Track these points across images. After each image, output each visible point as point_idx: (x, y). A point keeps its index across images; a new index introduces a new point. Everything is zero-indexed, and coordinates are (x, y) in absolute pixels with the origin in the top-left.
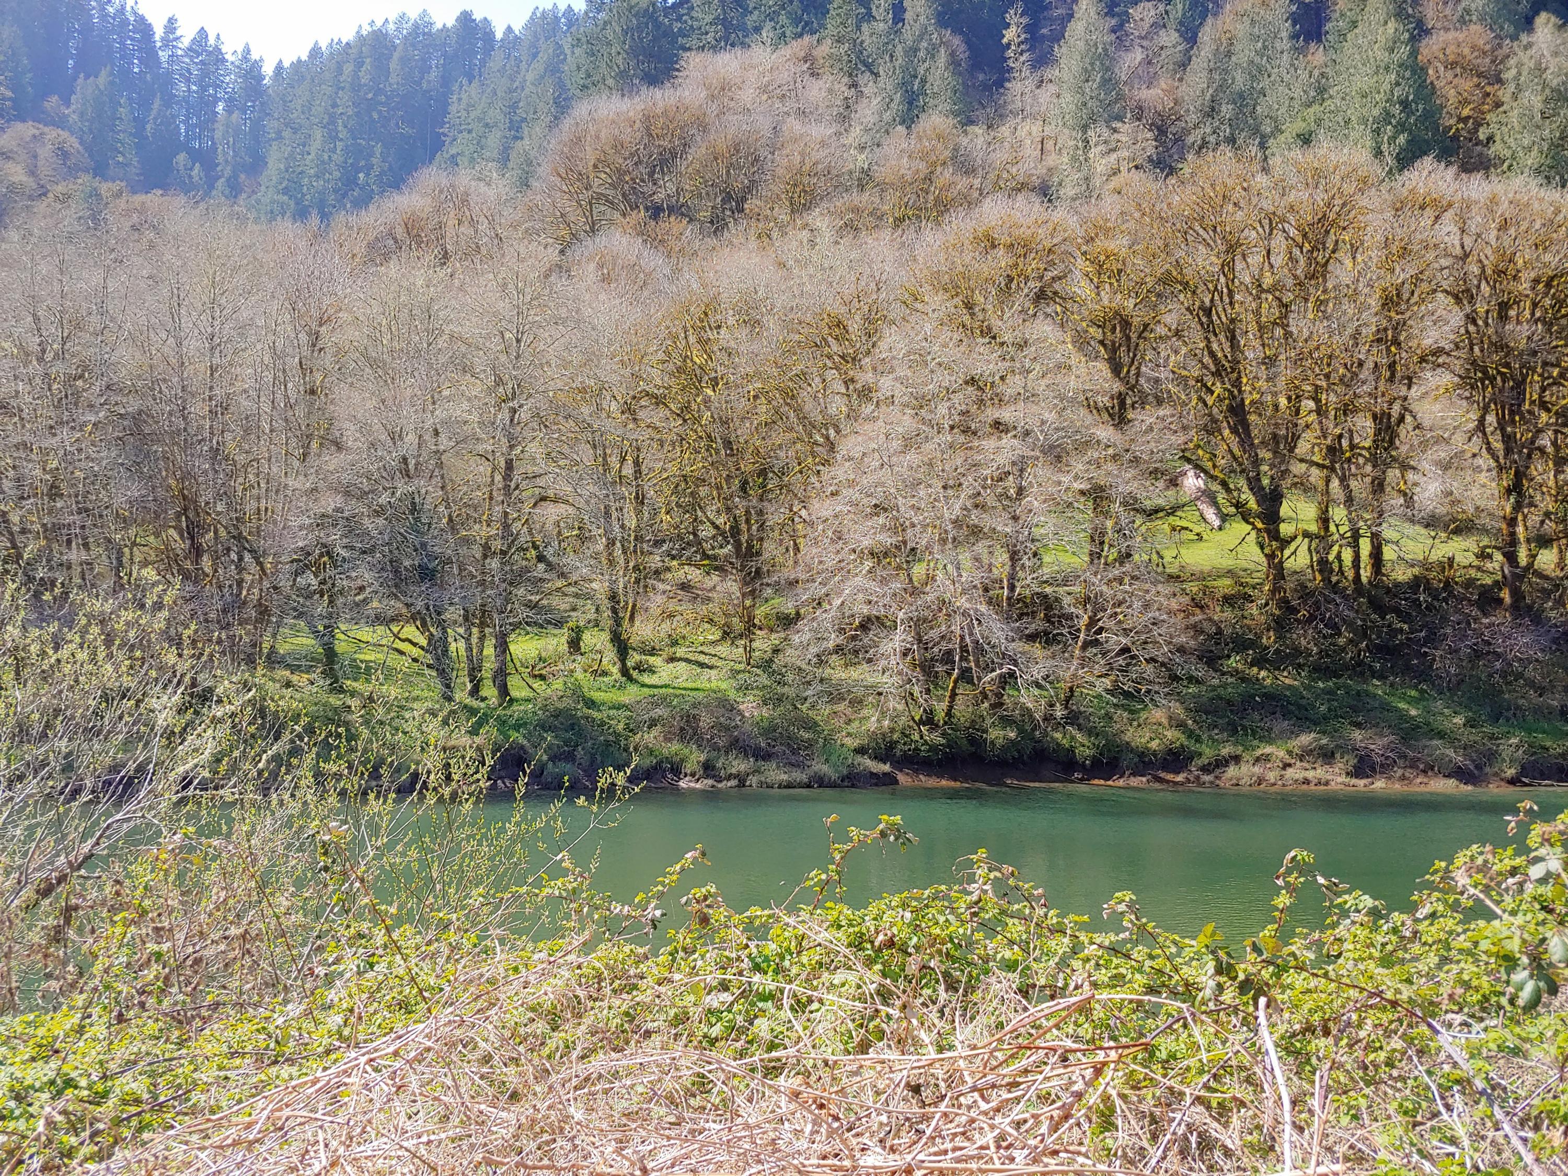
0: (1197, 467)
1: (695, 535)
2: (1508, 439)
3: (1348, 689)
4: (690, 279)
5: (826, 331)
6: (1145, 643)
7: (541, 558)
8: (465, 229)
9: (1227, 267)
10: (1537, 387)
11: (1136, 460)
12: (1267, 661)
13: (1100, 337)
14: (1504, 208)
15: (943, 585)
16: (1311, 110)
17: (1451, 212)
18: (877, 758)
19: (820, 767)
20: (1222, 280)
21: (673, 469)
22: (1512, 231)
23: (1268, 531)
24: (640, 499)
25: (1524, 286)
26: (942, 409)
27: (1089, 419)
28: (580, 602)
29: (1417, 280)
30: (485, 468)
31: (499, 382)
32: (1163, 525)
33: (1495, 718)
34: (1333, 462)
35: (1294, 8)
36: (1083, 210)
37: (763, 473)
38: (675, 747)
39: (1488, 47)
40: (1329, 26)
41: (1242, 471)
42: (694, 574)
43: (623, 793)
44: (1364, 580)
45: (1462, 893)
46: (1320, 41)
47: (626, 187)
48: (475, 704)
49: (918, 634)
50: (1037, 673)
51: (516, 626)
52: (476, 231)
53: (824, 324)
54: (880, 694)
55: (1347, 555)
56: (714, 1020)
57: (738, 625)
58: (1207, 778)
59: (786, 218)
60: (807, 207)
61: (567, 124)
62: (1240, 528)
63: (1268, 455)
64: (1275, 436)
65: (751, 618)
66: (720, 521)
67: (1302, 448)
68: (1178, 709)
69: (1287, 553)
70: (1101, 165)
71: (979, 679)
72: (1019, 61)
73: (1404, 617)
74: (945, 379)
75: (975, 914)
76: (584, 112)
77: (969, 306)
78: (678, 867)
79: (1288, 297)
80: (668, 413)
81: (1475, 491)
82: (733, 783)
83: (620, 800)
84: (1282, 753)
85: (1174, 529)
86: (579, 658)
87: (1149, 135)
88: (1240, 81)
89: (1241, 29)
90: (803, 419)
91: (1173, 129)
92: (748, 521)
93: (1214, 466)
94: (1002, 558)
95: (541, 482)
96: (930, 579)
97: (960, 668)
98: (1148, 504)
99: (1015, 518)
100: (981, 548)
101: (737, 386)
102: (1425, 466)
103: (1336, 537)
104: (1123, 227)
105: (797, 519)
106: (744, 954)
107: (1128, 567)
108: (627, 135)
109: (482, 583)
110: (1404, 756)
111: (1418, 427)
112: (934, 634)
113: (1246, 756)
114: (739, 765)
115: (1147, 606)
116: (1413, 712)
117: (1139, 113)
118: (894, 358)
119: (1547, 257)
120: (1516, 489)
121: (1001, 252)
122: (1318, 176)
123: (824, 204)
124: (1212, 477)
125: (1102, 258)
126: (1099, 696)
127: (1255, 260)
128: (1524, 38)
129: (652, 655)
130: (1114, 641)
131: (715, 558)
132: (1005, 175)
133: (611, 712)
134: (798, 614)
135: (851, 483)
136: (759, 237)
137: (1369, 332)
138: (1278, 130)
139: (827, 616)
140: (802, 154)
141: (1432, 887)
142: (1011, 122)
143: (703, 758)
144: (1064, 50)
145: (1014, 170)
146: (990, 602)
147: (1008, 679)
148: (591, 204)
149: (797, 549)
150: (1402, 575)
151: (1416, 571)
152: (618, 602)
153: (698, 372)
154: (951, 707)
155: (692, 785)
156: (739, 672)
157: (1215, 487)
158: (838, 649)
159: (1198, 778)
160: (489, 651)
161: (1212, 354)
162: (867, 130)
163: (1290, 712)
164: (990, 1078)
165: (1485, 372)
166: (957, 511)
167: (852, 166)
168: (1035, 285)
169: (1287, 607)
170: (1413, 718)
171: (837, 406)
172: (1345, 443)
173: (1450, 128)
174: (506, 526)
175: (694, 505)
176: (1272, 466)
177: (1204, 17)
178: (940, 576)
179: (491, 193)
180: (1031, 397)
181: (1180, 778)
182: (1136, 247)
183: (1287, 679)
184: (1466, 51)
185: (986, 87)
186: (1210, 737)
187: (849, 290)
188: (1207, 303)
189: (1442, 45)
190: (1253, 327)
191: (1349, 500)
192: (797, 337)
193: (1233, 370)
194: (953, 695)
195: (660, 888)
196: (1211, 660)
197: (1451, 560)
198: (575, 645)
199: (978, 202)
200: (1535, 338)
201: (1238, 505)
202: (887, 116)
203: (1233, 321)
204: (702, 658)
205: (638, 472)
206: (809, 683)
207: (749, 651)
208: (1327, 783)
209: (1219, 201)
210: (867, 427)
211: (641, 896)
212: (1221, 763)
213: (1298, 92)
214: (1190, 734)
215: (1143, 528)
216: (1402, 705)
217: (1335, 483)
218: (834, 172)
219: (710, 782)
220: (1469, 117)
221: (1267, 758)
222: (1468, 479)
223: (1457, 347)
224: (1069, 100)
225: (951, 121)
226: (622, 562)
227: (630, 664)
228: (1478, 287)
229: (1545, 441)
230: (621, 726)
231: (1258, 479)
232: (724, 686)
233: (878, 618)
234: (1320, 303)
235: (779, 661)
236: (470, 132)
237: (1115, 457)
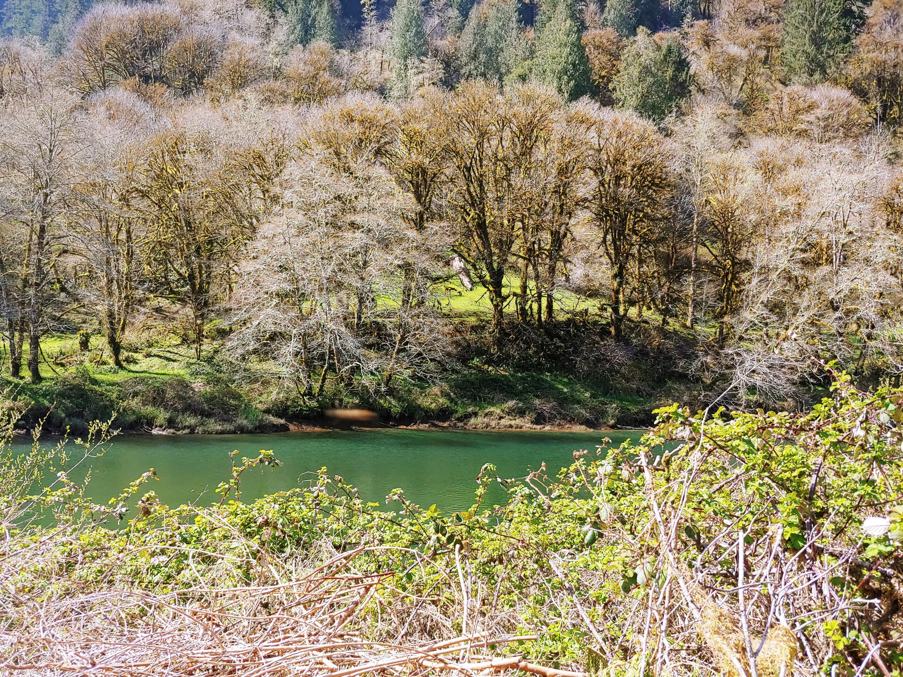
0: (460, 255)
1: (166, 279)
2: (617, 249)
3: (533, 376)
4: (166, 121)
5: (252, 161)
6: (430, 350)
7: (63, 289)
8: (16, 77)
9: (480, 145)
10: (632, 222)
11: (428, 250)
12: (494, 362)
13: (410, 178)
14: (620, 126)
15: (320, 316)
16: (526, 63)
17: (594, 127)
18: (278, 415)
19: (242, 421)
20: (477, 152)
21: (152, 236)
22: (624, 139)
23: (495, 292)
24: (130, 254)
25: (627, 168)
26: (321, 212)
27: (404, 225)
28: (89, 318)
29: (576, 161)
30: (25, 231)
31: (37, 176)
32: (442, 287)
33: (605, 395)
34: (530, 256)
35: (520, 6)
36: (403, 105)
37: (210, 242)
38: (149, 409)
39: (615, 40)
40: (537, 18)
41: (483, 259)
42: (164, 303)
43: (106, 436)
44: (543, 319)
45: (574, 485)
46: (532, 25)
47: (127, 61)
48: (16, 380)
49: (305, 343)
50: (372, 366)
51: (45, 332)
52: (24, 79)
53: (250, 156)
54: (280, 378)
55: (535, 306)
56: (156, 572)
57: (192, 336)
58: (460, 424)
59: (229, 91)
60: (242, 86)
61: (88, 17)
62: (481, 290)
63: (497, 251)
64: (501, 241)
65: (201, 331)
66: (183, 270)
67: (514, 248)
68: (446, 387)
69: (505, 304)
70: (415, 80)
71: (340, 370)
72: (370, 15)
73: (563, 340)
74: (324, 195)
75: (317, 504)
76: (100, 12)
77: (337, 154)
78: (138, 482)
79: (511, 165)
80: (150, 202)
81: (600, 275)
82: (187, 431)
83: (104, 440)
84: (498, 411)
85: (447, 289)
86: (87, 353)
87: (441, 66)
88: (490, 42)
89: (492, 13)
90: (236, 211)
91: (453, 64)
92: (200, 272)
93: (469, 255)
94: (354, 300)
95: (64, 241)
96: (313, 311)
97: (329, 364)
98: (434, 275)
99: (362, 279)
100: (343, 294)
101: (195, 189)
102: (575, 261)
103: (530, 296)
104: (425, 117)
105: (231, 272)
106: (177, 533)
107: (422, 309)
108: (129, 29)
109: (22, 303)
110: (560, 413)
111: (573, 239)
112: (314, 343)
113: (480, 413)
114: (191, 421)
115: (431, 331)
116: (565, 390)
117: (436, 53)
118: (293, 180)
119: (639, 154)
120: (619, 275)
121: (356, 125)
122: (529, 100)
123: (253, 86)
124: (467, 261)
125: (412, 133)
126: (405, 380)
127: (494, 142)
128: (631, 39)
129: (136, 352)
130: (414, 349)
131: (178, 293)
132: (360, 80)
133: (108, 388)
134: (231, 329)
135: (266, 252)
136: (212, 100)
137: (551, 187)
138: (509, 72)
139: (249, 331)
140: (240, 54)
141: (559, 482)
142: (364, 49)
143: (168, 416)
144: (395, 12)
145: (365, 78)
146: (346, 326)
147: (356, 370)
148: (103, 70)
149: (231, 289)
150: (562, 317)
151: (569, 316)
152: (114, 318)
153: (170, 178)
154: (322, 386)
155: (160, 432)
156: (193, 364)
157: (469, 267)
158: (255, 351)
159: (455, 424)
160: (26, 346)
161: (470, 193)
162: (280, 45)
163: (504, 389)
164: (308, 597)
165: (607, 212)
166: (329, 273)
167: (270, 65)
168: (375, 145)
169: (504, 333)
170: (565, 393)
171: (258, 205)
172: (536, 246)
173: (596, 80)
174: (39, 268)
175: (166, 260)
176: (499, 257)
177: (473, 4)
178: (318, 309)
179: (35, 55)
180: (371, 210)
181: (446, 424)
182: (431, 130)
183: (503, 371)
184: (605, 41)
185: (351, 28)
186: (463, 402)
187: (266, 136)
188: (468, 163)
189: (593, 36)
190: (492, 180)
191: (537, 277)
192: (233, 162)
193: (481, 203)
194: (324, 379)
195: (126, 495)
196: (464, 360)
197: (586, 311)
198: (84, 345)
199: (344, 94)
200: (632, 196)
201: (481, 277)
202: (292, 37)
203: (481, 176)
204: (168, 355)
205: (129, 237)
206: (237, 371)
207: (199, 351)
208: (521, 427)
209: (476, 107)
210: (276, 219)
211: (113, 500)
212: (467, 417)
213: (520, 53)
214: (452, 400)
215: (431, 288)
216: (560, 386)
217: (530, 268)
218: (259, 67)
219: (172, 431)
220: (604, 76)
221: (491, 414)
222: (597, 269)
223: (594, 198)
224: (397, 41)
225: (329, 45)
226: (117, 293)
227: (121, 358)
228: (606, 167)
229: (635, 250)
230: (115, 395)
231: (491, 264)
232: (182, 372)
233: (280, 333)
234: (528, 169)
235: (218, 358)
236: (21, 14)
237: (417, 248)
